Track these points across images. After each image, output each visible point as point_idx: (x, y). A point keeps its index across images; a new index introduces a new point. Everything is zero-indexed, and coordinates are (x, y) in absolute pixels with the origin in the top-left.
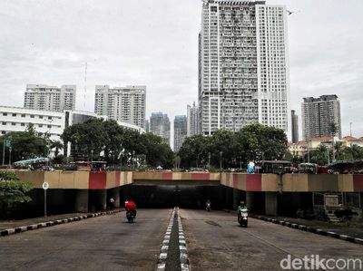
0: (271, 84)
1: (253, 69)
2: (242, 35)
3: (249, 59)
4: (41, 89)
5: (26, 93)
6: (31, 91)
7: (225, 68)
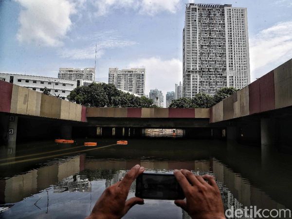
0: (236, 65)
1: (223, 54)
2: (215, 29)
3: (220, 46)
4: (70, 71)
5: (59, 74)
6: (62, 72)
7: (203, 53)
